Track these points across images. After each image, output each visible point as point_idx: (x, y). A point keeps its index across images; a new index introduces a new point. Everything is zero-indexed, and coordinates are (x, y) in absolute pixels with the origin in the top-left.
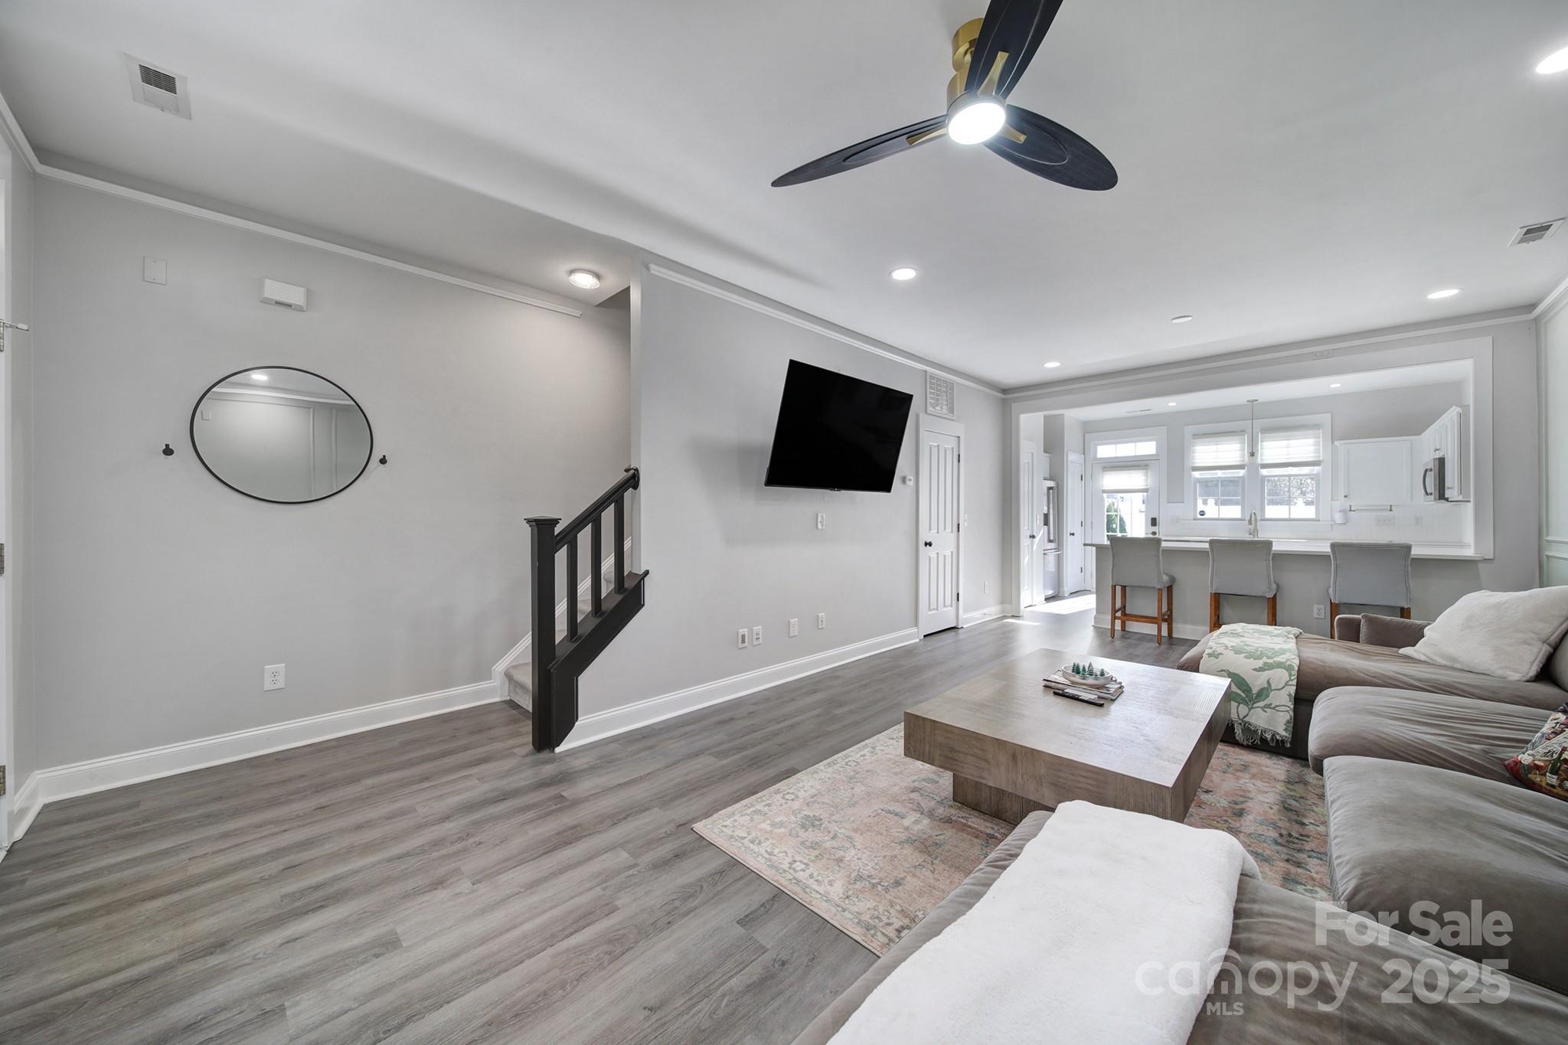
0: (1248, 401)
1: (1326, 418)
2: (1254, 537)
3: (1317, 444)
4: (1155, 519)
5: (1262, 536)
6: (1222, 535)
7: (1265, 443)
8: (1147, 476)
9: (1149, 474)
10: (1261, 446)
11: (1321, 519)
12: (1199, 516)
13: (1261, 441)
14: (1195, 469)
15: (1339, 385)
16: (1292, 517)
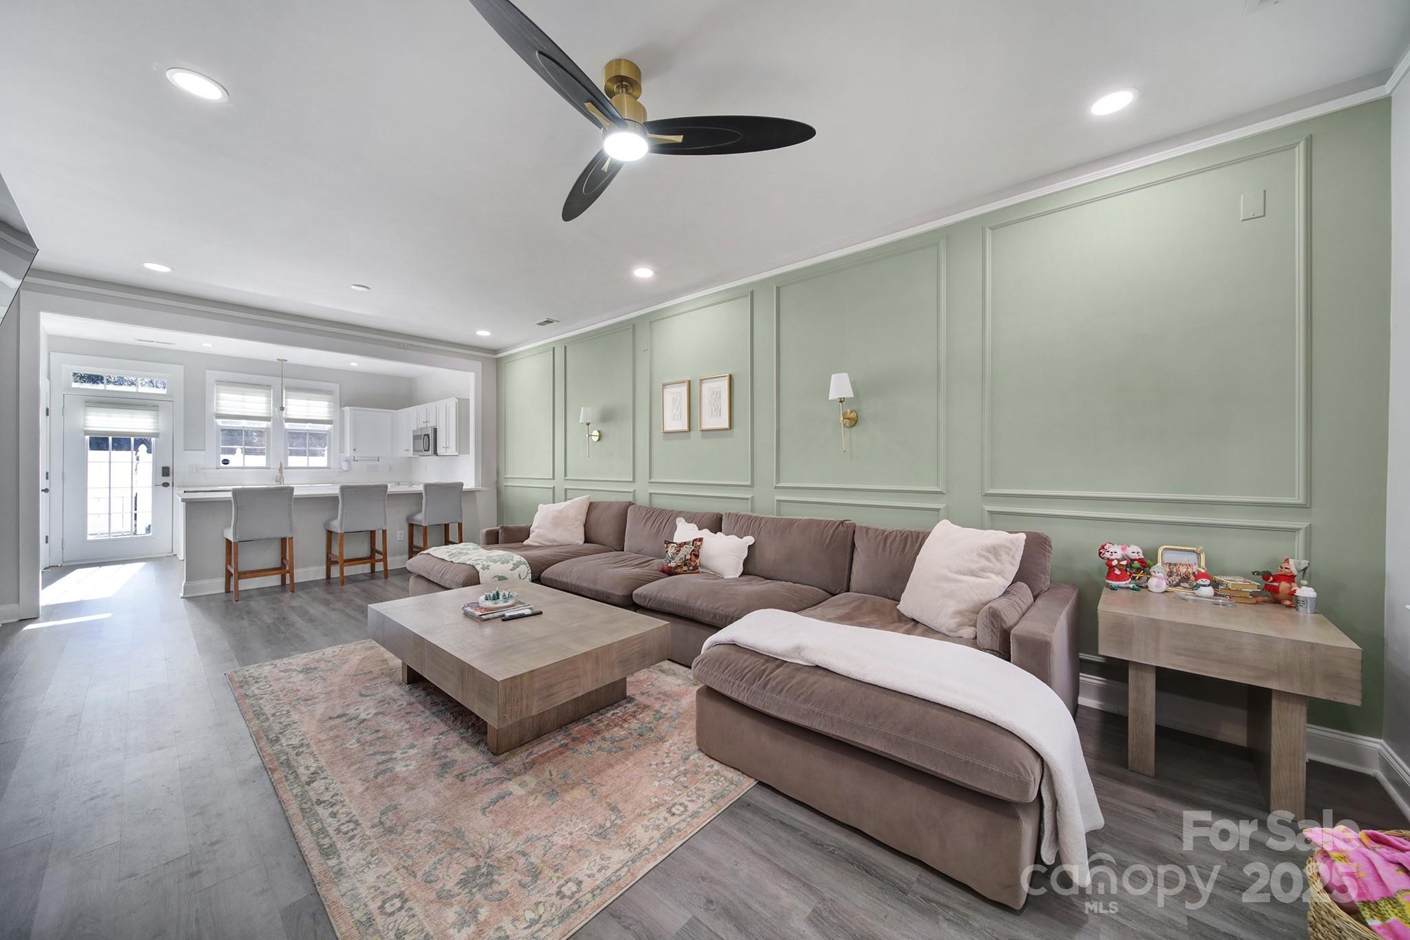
0: (278, 360)
1: (335, 387)
2: (280, 484)
3: (330, 407)
4: (168, 468)
5: (287, 482)
6: (247, 483)
7: (289, 400)
8: (158, 419)
9: (160, 417)
10: (286, 402)
11: (332, 467)
12: (222, 465)
13: (286, 398)
14: (219, 416)
15: (356, 364)
16: (310, 466)
